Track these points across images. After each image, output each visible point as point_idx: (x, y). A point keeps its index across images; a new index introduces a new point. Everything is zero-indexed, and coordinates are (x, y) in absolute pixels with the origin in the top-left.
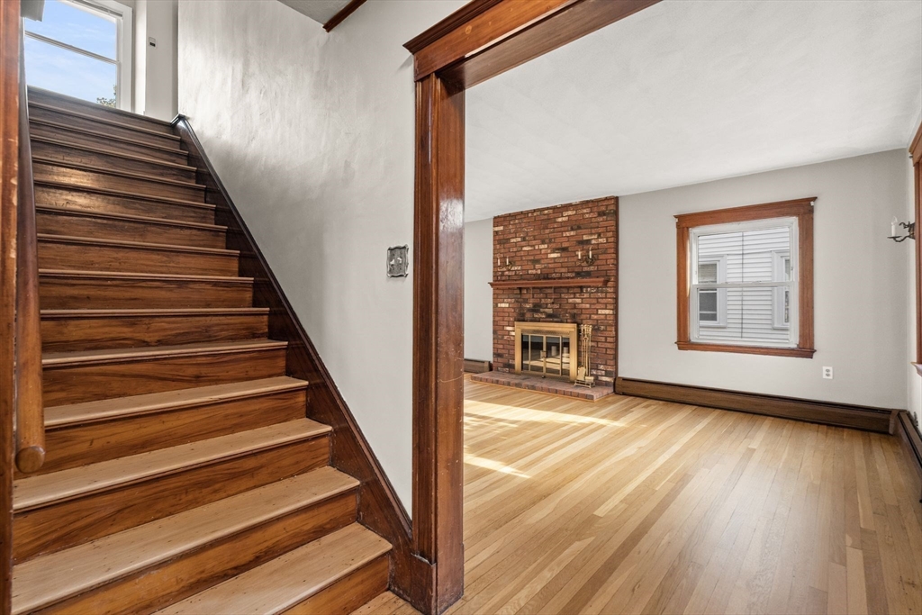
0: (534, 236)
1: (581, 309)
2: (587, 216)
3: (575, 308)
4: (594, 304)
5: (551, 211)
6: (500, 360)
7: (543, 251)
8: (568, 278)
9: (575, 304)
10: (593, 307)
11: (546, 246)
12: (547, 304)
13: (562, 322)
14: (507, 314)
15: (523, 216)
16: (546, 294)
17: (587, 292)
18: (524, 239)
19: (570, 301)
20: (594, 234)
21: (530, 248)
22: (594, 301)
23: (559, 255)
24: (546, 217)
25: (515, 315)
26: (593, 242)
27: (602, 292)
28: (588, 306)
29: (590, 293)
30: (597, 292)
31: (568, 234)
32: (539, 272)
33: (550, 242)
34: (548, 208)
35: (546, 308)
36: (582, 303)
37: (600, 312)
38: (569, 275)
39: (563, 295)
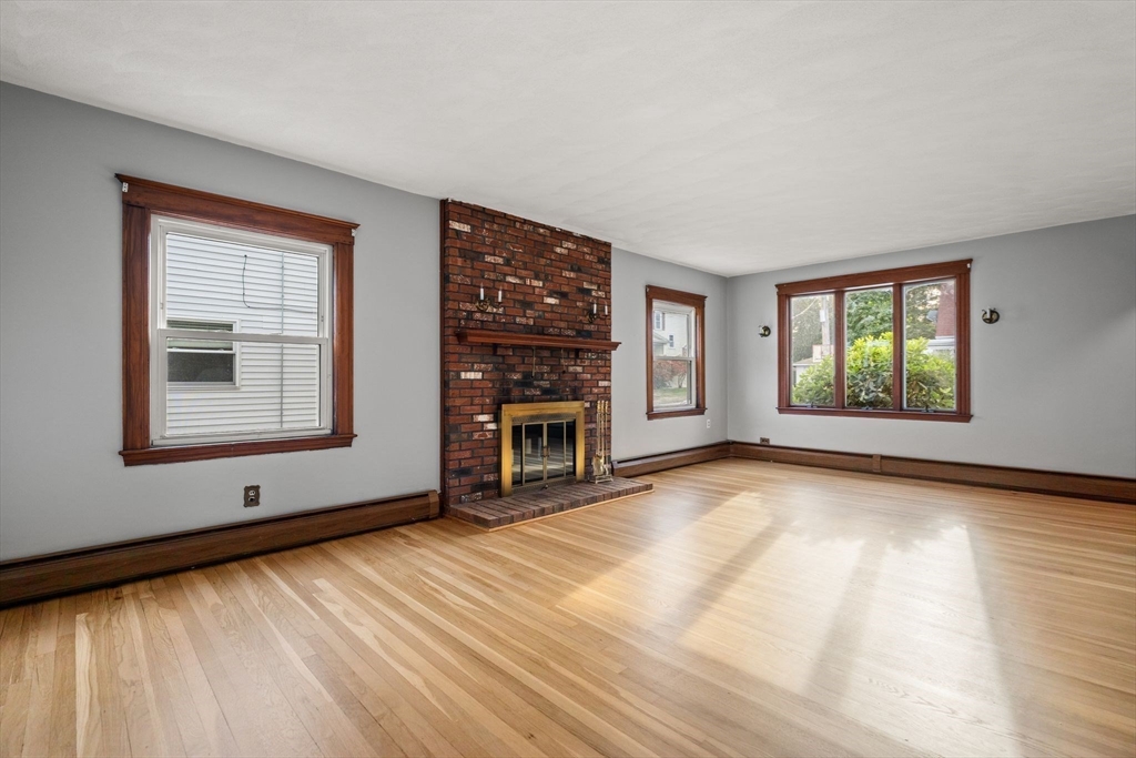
0: (524, 263)
1: (583, 380)
3: (576, 379)
4: (594, 374)
5: (547, 232)
6: (465, 480)
7: (537, 290)
8: (568, 336)
9: (576, 373)
10: (594, 377)
11: (541, 284)
12: (542, 374)
13: (561, 400)
14: (479, 392)
15: (505, 222)
16: (541, 358)
17: (588, 358)
18: (508, 262)
19: (571, 369)
20: (594, 283)
21: (517, 281)
22: (595, 371)
23: (557, 301)
24: (541, 239)
25: (493, 392)
26: (594, 293)
27: (602, 359)
28: (589, 376)
29: (591, 359)
30: (597, 359)
31: (568, 274)
32: (531, 322)
33: (546, 279)
34: (544, 227)
35: (542, 379)
36: (583, 373)
37: (600, 384)
38: (569, 332)
39: (562, 361)
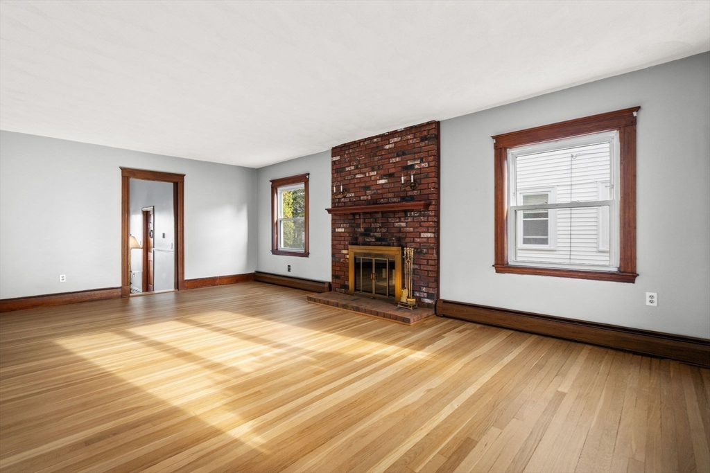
0: (365, 164)
1: (406, 233)
2: (411, 141)
3: (400, 232)
4: (417, 228)
5: (379, 139)
6: (337, 281)
7: (373, 178)
8: (394, 202)
9: (400, 228)
10: (416, 230)
11: (375, 173)
12: (376, 228)
13: (389, 245)
14: (343, 238)
15: (355, 146)
16: (376, 219)
17: (411, 216)
18: (357, 167)
19: (396, 225)
20: (417, 159)
21: (362, 176)
22: (417, 225)
23: (386, 181)
24: (375, 145)
25: (349, 239)
26: (416, 167)
27: (424, 216)
28: (412, 229)
29: (414, 217)
30: (420, 216)
31: (394, 160)
32: (369, 197)
33: (379, 169)
34: (376, 137)
35: (376, 232)
36: (407, 227)
37: (422, 235)
38: (395, 200)
39: (390, 219)
